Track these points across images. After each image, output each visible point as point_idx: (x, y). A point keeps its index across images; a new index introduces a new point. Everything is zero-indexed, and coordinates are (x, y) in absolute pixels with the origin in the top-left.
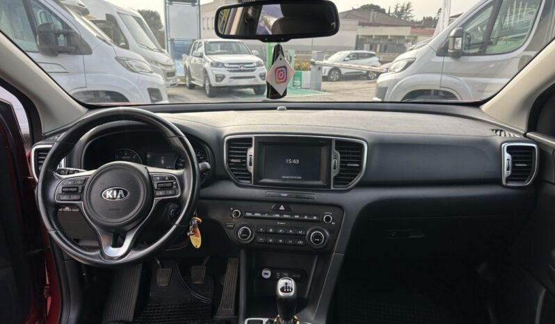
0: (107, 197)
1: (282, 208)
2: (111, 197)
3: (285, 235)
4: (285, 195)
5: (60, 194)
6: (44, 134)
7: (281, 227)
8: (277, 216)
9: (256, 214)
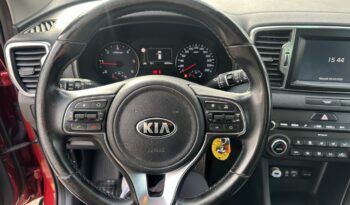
0: (145, 132)
1: (325, 117)
2: (151, 131)
3: (327, 148)
4: (329, 102)
5: (70, 122)
6: (16, 25)
7: (323, 139)
8: (319, 127)
9: (293, 125)
